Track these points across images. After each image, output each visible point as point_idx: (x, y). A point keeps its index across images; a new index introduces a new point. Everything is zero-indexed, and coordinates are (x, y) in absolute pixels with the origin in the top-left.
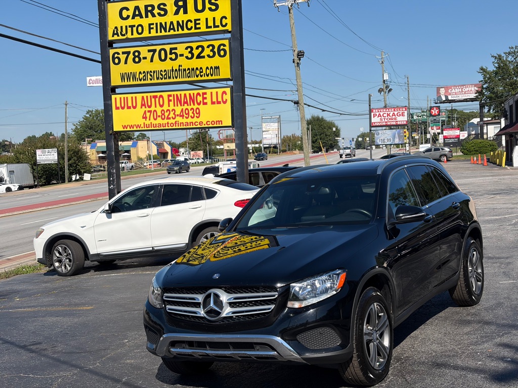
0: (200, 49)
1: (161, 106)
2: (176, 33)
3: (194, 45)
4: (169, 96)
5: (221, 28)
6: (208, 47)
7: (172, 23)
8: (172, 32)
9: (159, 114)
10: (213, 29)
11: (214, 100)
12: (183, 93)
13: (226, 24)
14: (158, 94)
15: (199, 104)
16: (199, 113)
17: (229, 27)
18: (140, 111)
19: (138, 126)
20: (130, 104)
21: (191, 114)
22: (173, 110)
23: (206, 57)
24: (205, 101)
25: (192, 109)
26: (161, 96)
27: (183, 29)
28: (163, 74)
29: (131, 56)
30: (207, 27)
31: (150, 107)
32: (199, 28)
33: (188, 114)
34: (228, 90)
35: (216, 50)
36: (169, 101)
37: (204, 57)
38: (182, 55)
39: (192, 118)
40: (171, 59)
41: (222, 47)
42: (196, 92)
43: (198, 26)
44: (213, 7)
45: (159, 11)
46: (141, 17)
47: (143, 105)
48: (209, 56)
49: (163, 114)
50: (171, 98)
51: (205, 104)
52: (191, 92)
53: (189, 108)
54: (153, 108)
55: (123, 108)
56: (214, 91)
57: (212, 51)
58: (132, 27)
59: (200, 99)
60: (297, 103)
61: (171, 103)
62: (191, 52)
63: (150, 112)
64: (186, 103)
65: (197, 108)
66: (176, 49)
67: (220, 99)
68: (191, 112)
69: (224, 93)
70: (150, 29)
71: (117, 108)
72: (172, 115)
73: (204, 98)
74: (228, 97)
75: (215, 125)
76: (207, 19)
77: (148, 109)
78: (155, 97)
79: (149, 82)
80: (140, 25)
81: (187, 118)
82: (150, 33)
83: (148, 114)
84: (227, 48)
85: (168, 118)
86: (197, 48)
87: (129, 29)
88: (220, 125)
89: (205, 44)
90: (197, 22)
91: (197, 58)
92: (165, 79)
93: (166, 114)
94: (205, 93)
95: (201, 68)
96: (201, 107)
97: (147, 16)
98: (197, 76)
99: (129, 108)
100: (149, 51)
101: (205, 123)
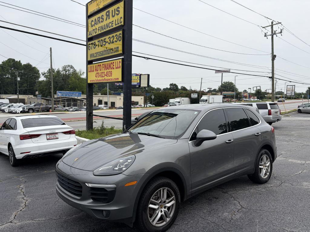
0: (113, 38)
1: (101, 70)
2: (106, 30)
3: (111, 36)
4: (103, 65)
5: (120, 24)
6: (115, 36)
7: (105, 25)
8: (105, 30)
9: (100, 74)
10: (117, 26)
11: (117, 66)
12: (107, 63)
13: (122, 21)
14: (100, 64)
15: (112, 69)
16: (111, 74)
17: (122, 23)
18: (95, 72)
19: (94, 81)
20: (92, 70)
21: (109, 75)
22: (104, 72)
23: (115, 42)
24: (114, 67)
25: (110, 71)
26: (101, 65)
27: (108, 28)
28: (101, 53)
29: (93, 45)
30: (116, 25)
31: (97, 71)
32: (113, 26)
33: (108, 74)
34: (121, 60)
35: (118, 37)
36: (103, 67)
37: (114, 42)
38: (107, 42)
39: (110, 76)
40: (104, 44)
41: (120, 35)
42: (111, 62)
43: (113, 25)
44: (118, 13)
45: (101, 20)
46: (96, 25)
47: (96, 70)
48: (115, 41)
49: (101, 75)
50: (103, 66)
51: (114, 68)
52: (109, 62)
53: (109, 71)
54: (98, 72)
55: (90, 72)
56: (116, 61)
57: (117, 38)
58: (94, 30)
59: (112, 66)
60: (269, 78)
61: (104, 68)
62: (110, 40)
63: (97, 73)
64: (108, 68)
65: (111, 71)
66: (105, 39)
67: (118, 66)
68: (109, 73)
69: (120, 62)
70: (99, 30)
71: (89, 72)
72: (104, 75)
73: (113, 65)
74: (121, 64)
75: (116, 81)
76: (116, 20)
77: (97, 72)
78: (99, 65)
79: (97, 58)
80: (96, 29)
81: (108, 77)
82: (98, 32)
83: (97, 74)
84: (121, 36)
85: (103, 77)
86: (112, 38)
87: (93, 31)
88: (118, 81)
89: (114, 34)
90: (113, 23)
91: (112, 43)
92: (102, 56)
93: (102, 74)
94: (113, 63)
95: (113, 49)
96: (113, 70)
97: (98, 24)
98: (111, 53)
99: (92, 72)
100: (98, 42)
101: (113, 79)
